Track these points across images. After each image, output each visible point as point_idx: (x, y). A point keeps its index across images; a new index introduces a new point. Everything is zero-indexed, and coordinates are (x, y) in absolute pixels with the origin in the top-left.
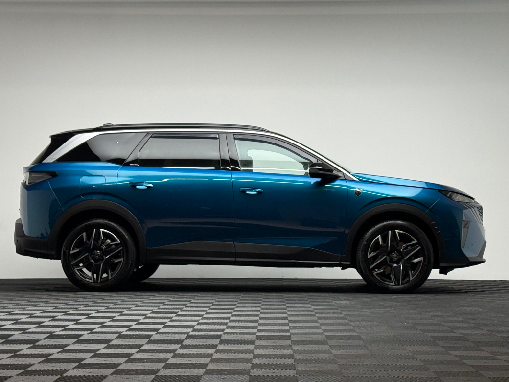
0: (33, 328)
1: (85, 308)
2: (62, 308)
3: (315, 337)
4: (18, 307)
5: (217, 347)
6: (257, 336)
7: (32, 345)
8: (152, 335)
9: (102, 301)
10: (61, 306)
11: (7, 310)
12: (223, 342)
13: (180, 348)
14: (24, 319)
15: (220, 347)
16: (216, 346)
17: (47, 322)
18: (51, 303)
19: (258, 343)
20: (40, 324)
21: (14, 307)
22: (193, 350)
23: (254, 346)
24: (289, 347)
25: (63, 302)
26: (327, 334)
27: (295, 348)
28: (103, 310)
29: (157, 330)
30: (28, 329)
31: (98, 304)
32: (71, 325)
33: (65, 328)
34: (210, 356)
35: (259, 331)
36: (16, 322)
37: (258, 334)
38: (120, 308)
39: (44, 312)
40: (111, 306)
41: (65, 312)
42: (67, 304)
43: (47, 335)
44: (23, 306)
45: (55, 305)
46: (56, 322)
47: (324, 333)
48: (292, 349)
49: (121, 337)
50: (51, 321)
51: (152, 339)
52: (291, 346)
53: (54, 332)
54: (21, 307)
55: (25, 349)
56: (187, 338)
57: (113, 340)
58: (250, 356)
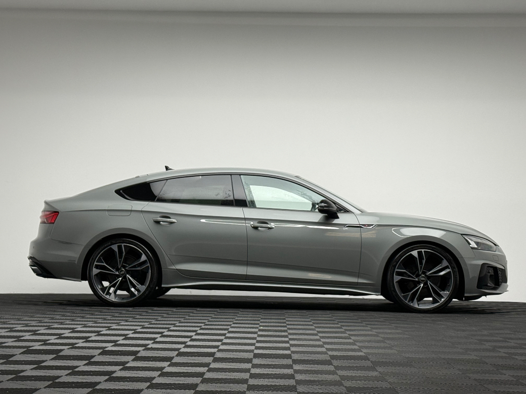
0: (10, 342)
1: (70, 323)
5: (209, 366)
6: (255, 354)
8: (139, 351)
10: (46, 320)
12: (217, 360)
13: (169, 366)
15: (213, 365)
17: (27, 336)
19: (256, 361)
20: (18, 339)
22: (183, 368)
23: (250, 365)
24: (289, 367)
26: (330, 353)
27: (296, 367)
28: (91, 325)
29: (145, 346)
30: (5, 343)
34: (201, 375)
35: (257, 348)
37: (256, 351)
39: (27, 325)
40: (100, 321)
44: (5, 320)
46: (37, 336)
47: (328, 352)
50: (32, 335)
51: (139, 355)
56: (177, 356)
58: (246, 376)
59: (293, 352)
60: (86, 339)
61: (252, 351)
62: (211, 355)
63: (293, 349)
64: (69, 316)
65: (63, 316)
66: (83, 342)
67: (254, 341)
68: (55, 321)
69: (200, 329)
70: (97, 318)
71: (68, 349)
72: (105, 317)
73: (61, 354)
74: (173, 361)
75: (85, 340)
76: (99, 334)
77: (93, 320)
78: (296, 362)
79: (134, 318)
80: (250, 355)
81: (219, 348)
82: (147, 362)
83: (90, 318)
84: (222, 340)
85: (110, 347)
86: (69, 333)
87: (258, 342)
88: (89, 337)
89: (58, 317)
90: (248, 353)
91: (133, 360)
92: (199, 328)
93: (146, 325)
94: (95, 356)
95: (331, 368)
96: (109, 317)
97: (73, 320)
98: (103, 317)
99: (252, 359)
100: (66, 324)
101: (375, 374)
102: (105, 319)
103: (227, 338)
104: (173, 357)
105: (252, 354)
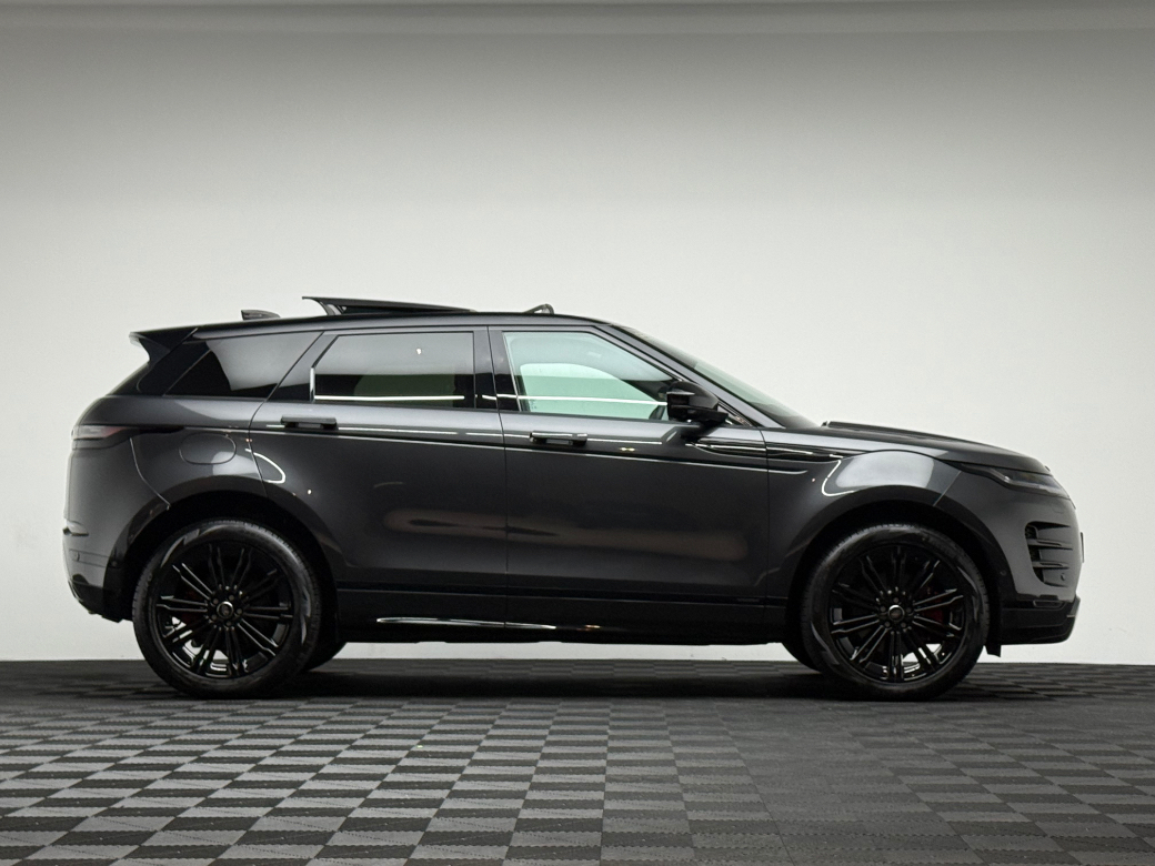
59: (608, 814)
60: (142, 788)
61: (512, 813)
62: (420, 824)
63: (609, 805)
64: (114, 723)
65: (103, 722)
66: (133, 796)
67: (524, 786)
68: (80, 737)
69: (408, 756)
70: (178, 728)
71: (96, 816)
72: (195, 723)
73: (78, 829)
74: (329, 843)
75: (138, 790)
76: (173, 772)
77: (168, 732)
78: (610, 840)
79: (262, 725)
80: (507, 824)
81: (443, 807)
82: (270, 847)
83: (161, 728)
84: (453, 783)
85: (193, 809)
86: (105, 770)
87: (535, 787)
88: (150, 782)
89: (89, 726)
90: (505, 820)
91: (241, 842)
92: (406, 752)
93: (287, 745)
94: (156, 831)
96: (205, 725)
97: (121, 735)
98: (191, 723)
99: (510, 833)
100: (104, 747)
102: (194, 730)
103: (465, 778)
104: (333, 833)
105: (514, 820)
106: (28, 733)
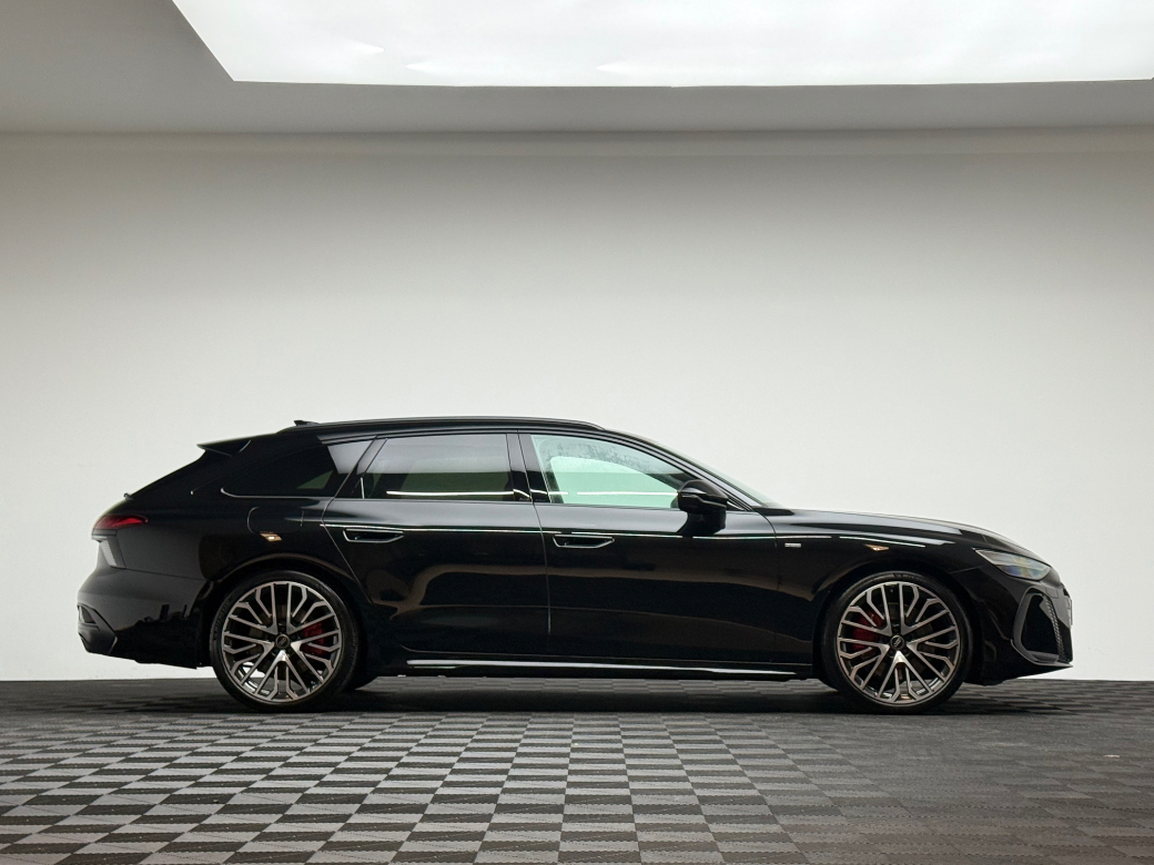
0: (134, 782)
1: (228, 741)
2: (183, 741)
3: (678, 800)
4: (98, 739)
5: (490, 819)
6: (567, 796)
7: (139, 816)
8: (366, 795)
9: (261, 727)
10: (182, 736)
11: (78, 747)
12: (502, 809)
14: (114, 763)
15: (498, 819)
16: (490, 816)
17: (160, 770)
18: (161, 731)
19: (570, 809)
20: (147, 775)
21: (89, 739)
23: (561, 816)
24: (629, 819)
25: (184, 728)
26: (699, 792)
27: (640, 819)
28: (267, 745)
29: (374, 784)
30: (126, 783)
31: (254, 734)
32: (208, 775)
33: (196, 781)
34: (479, 836)
35: (571, 785)
36: (101, 770)
37: (571, 791)
38: (298, 741)
39: (151, 748)
40: (280, 736)
41: (192, 749)
42: (191, 733)
43: (164, 797)
44: (108, 739)
45: (170, 734)
46: (178, 769)
47: (695, 791)
48: (633, 822)
49: (306, 799)
50: (167, 767)
52: (632, 816)
53: (177, 789)
54: (103, 739)
55: (128, 825)
57: (290, 805)
58: (555, 836)
59: (634, 792)
60: (267, 774)
61: (562, 791)
62: (492, 799)
63: (635, 785)
64: (221, 728)
65: (210, 727)
67: (564, 772)
69: (466, 750)
70: (273, 731)
72: (286, 727)
76: (285, 762)
77: (268, 734)
78: (639, 809)
79: (341, 728)
80: (559, 799)
83: (259, 731)
84: (507, 770)
86: (232, 762)
87: (572, 772)
88: (271, 770)
89: (201, 730)
90: (555, 796)
92: (464, 748)
95: (699, 819)
96: (295, 729)
97: (231, 736)
98: (283, 727)
99: (562, 806)
100: (222, 745)
101: (774, 828)
102: (287, 732)
103: (516, 766)
105: (563, 796)
106: (155, 735)
